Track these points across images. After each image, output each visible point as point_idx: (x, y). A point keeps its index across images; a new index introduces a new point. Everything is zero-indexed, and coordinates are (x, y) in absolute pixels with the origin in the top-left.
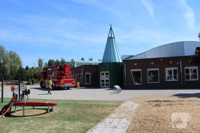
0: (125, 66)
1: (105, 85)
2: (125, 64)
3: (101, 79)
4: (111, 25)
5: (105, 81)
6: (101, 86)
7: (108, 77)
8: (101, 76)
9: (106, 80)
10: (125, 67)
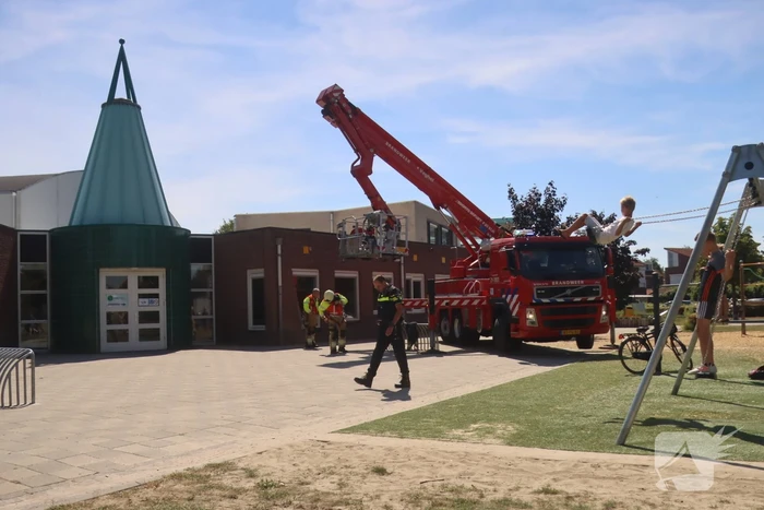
0: (279, 252)
1: (134, 335)
2: (279, 247)
3: (105, 307)
4: (122, 42)
5: (134, 318)
6: (105, 345)
7: (157, 296)
8: (104, 292)
9: (140, 313)
10: (280, 258)
